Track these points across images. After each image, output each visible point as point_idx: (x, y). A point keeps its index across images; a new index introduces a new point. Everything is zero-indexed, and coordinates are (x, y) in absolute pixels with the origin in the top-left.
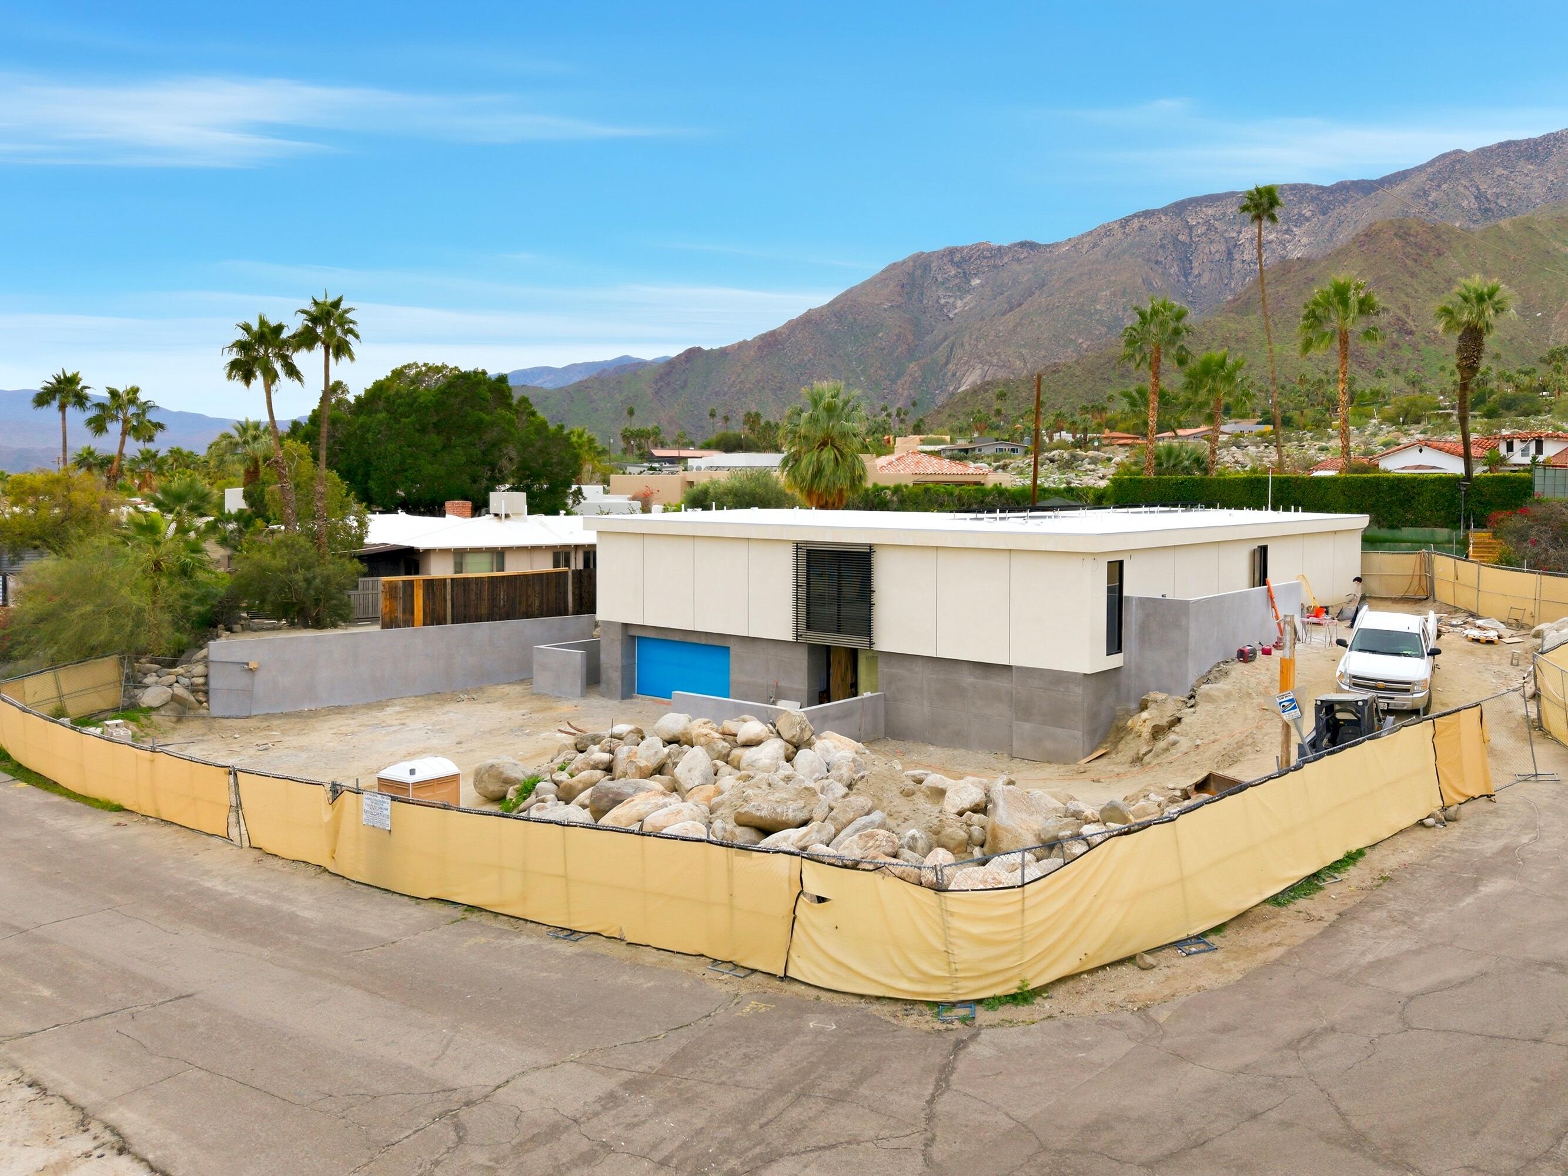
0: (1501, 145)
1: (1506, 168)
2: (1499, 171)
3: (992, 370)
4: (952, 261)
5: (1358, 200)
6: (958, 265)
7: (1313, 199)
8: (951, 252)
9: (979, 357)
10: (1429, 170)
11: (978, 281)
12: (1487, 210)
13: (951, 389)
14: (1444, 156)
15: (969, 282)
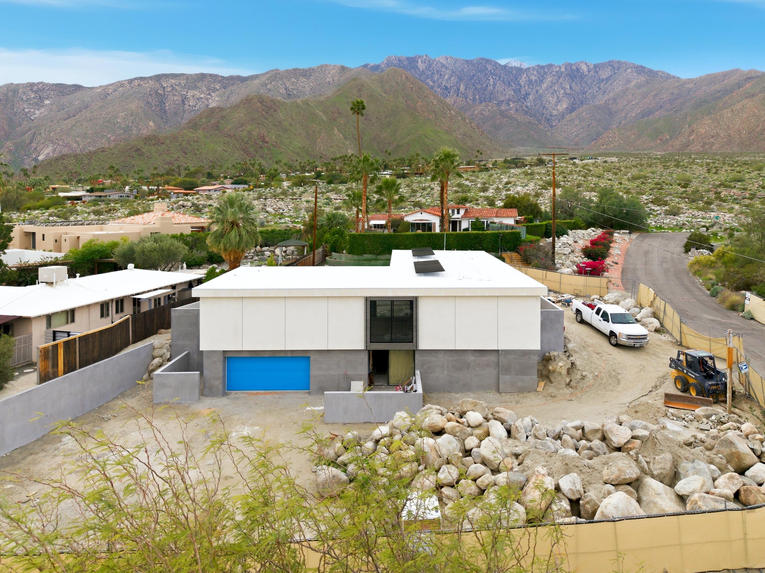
0: (294, 70)
1: (295, 79)
2: (293, 80)
3: (59, 148)
4: (32, 90)
5: (239, 84)
6: (36, 92)
7: (219, 82)
8: (31, 85)
9: (50, 141)
10: (267, 75)
11: (49, 102)
12: (289, 95)
13: (34, 156)
14: (272, 71)
15: (43, 102)
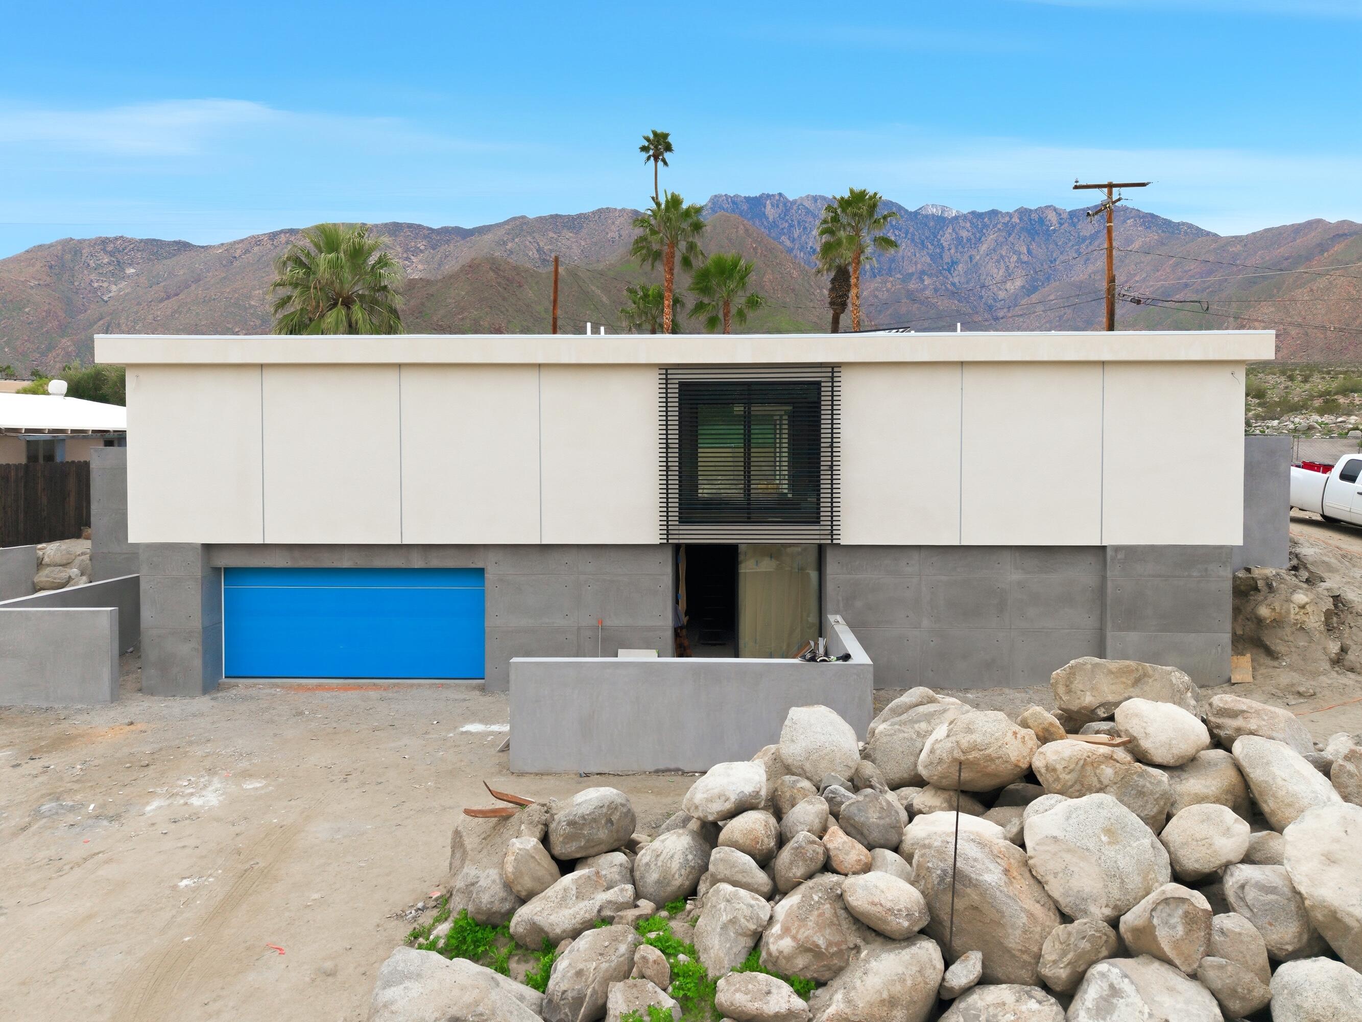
0: (552, 216)
1: (555, 233)
2: (551, 234)
4: (104, 250)
5: (457, 241)
6: (111, 254)
7: (425, 237)
8: (104, 242)
10: (506, 227)
11: (132, 271)
12: (544, 260)
14: (514, 219)
15: (123, 270)
